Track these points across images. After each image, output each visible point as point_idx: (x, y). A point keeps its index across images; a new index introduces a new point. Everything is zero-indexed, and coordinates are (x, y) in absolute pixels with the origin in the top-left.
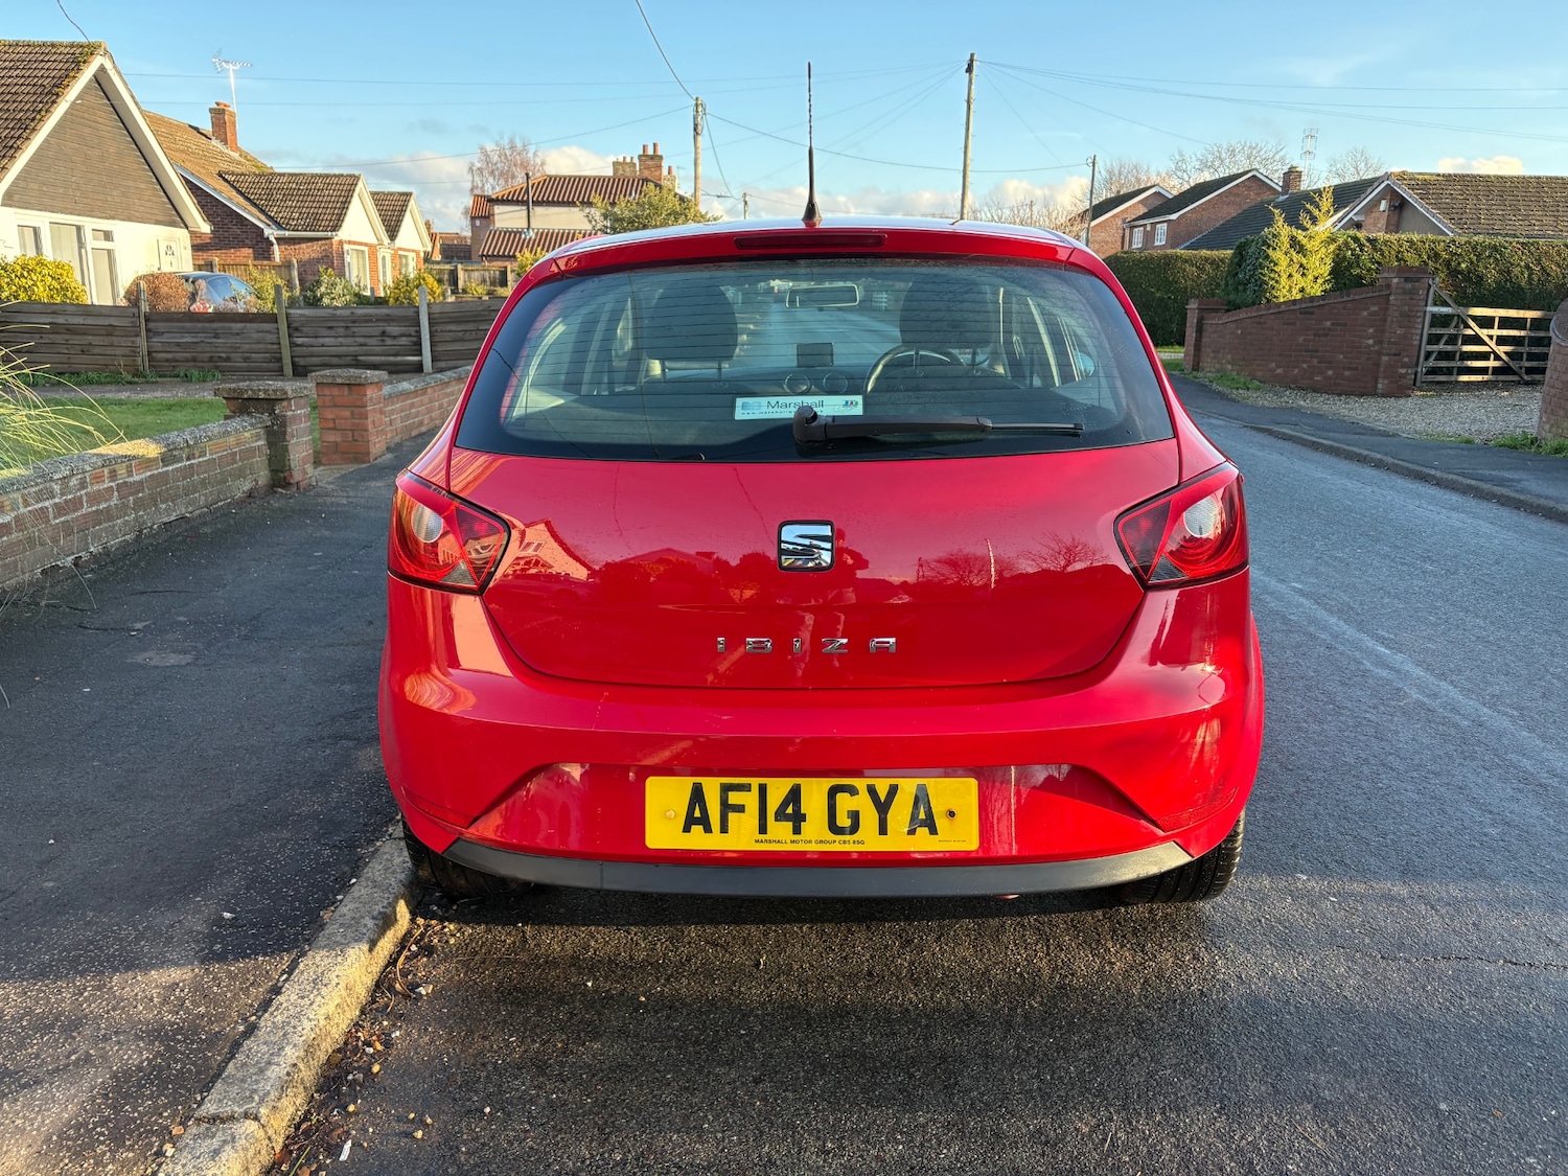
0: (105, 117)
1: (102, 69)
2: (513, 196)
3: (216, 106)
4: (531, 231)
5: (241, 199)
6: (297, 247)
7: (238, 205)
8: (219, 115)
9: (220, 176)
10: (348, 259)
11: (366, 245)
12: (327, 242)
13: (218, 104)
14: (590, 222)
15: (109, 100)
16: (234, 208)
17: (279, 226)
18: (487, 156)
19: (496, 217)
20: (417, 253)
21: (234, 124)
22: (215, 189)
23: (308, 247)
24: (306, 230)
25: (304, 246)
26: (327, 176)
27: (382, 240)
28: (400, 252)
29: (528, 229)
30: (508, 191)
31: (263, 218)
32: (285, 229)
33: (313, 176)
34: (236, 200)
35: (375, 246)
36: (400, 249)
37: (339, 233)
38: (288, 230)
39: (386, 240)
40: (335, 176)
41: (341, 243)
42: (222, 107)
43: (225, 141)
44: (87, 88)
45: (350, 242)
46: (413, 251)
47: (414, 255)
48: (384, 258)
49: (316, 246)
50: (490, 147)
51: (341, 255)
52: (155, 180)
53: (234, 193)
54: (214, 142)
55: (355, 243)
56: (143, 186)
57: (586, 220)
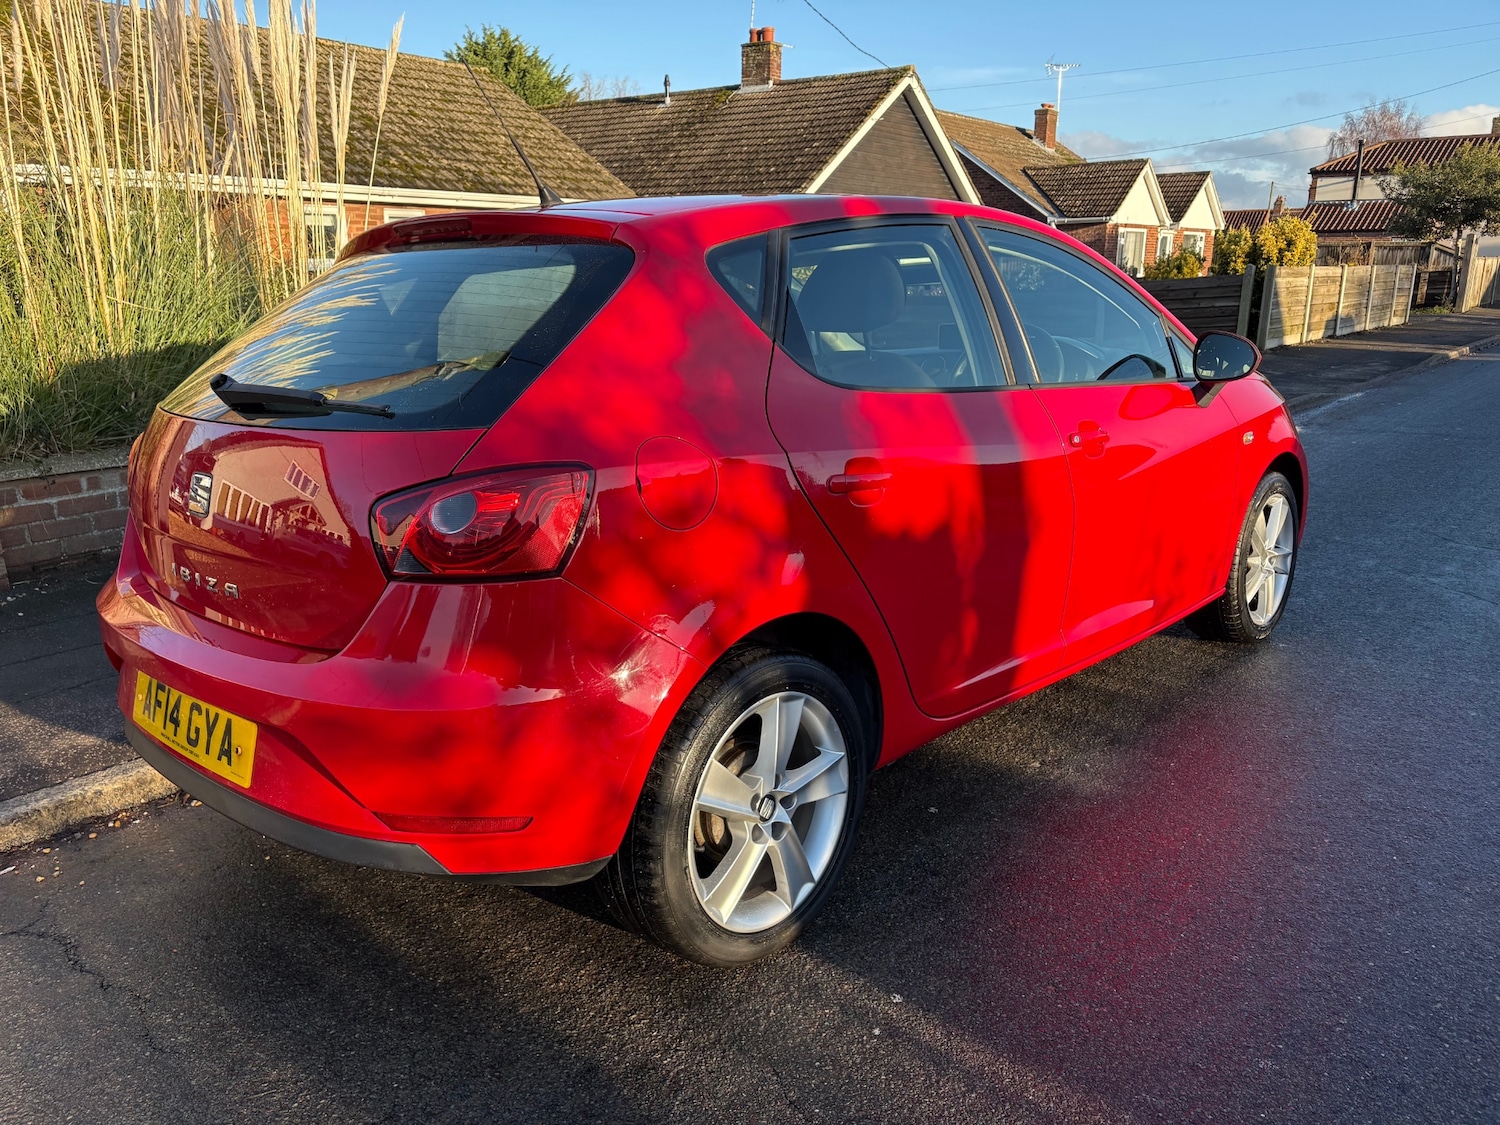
0: (909, 130)
1: (909, 88)
2: (1341, 166)
3: (1041, 108)
4: (1355, 204)
5: (1035, 192)
6: (1074, 232)
7: (1029, 197)
8: (1043, 117)
9: (1024, 171)
10: (1121, 241)
11: (1144, 227)
12: (1102, 226)
13: (1043, 105)
14: (1383, 189)
15: (914, 114)
16: (1026, 200)
17: (1062, 214)
18: (1353, 124)
19: (1317, 189)
20: (1207, 231)
21: (1055, 122)
22: (1012, 184)
23: (1084, 232)
24: (1083, 217)
25: (1080, 231)
26: (1117, 163)
27: (1164, 222)
28: (1186, 233)
29: (1352, 201)
30: (1335, 162)
31: (1049, 207)
32: (1066, 216)
33: (1104, 164)
34: (1030, 192)
35: (1155, 228)
36: (1187, 229)
37: (1113, 218)
38: (1068, 217)
39: (1168, 221)
40: (1125, 162)
41: (1116, 226)
42: (1046, 107)
43: (1043, 139)
44: (894, 106)
45: (1126, 226)
46: (1203, 230)
47: (1203, 235)
48: (1165, 239)
49: (1091, 231)
50: (1358, 114)
51: (1115, 238)
52: (947, 180)
53: (1031, 186)
54: (1035, 141)
55: (1132, 226)
56: (935, 186)
57: (1379, 189)
